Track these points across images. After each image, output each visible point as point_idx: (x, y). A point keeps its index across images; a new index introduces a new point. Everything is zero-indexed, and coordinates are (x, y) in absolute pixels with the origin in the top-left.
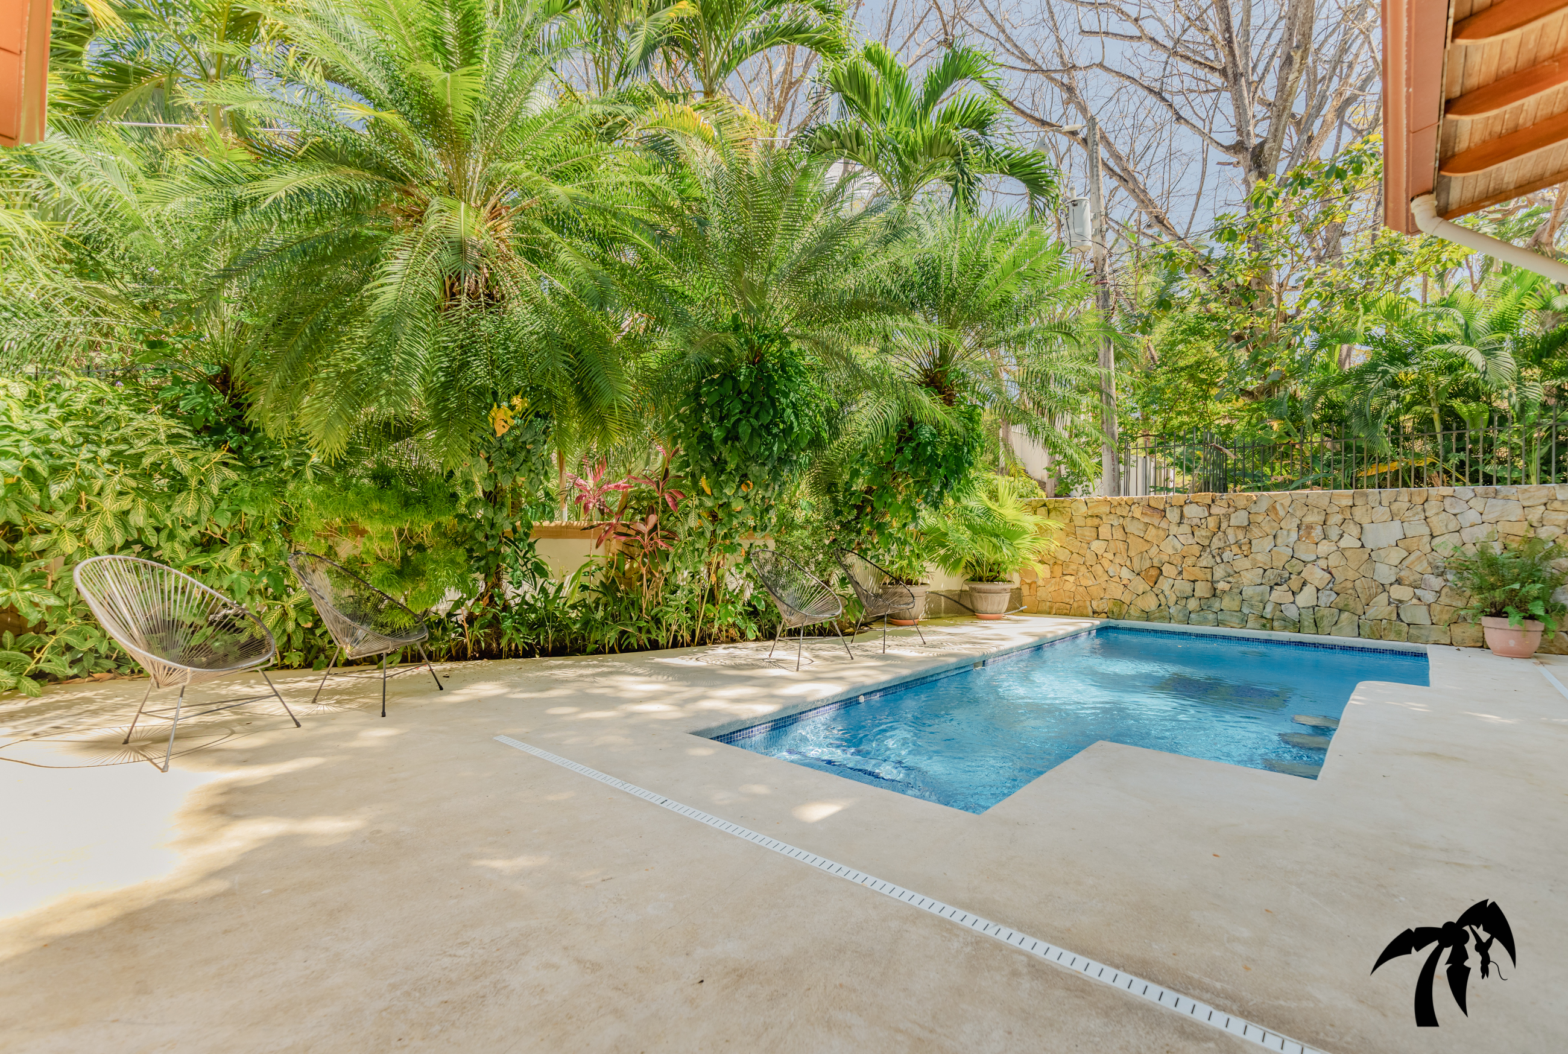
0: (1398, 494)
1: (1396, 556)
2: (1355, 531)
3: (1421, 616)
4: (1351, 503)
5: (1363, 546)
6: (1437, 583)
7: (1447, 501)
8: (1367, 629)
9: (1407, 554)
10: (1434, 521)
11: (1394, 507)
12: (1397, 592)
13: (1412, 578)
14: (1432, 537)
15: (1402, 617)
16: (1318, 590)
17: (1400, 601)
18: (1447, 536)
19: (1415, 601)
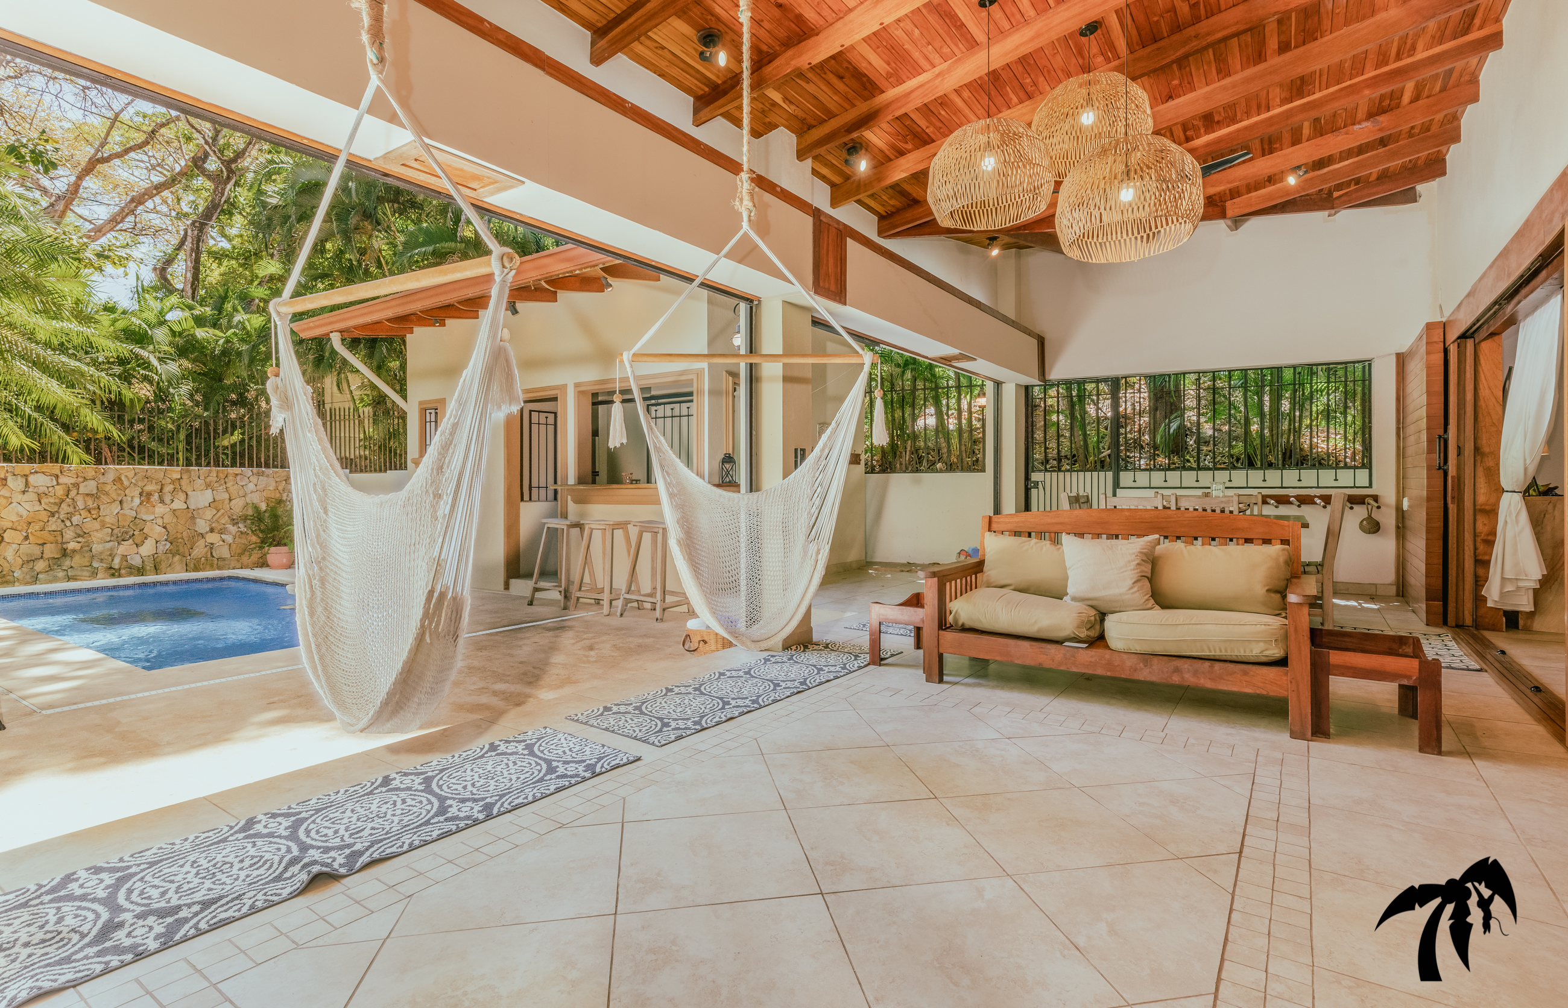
0: (210, 472)
1: (209, 514)
2: (183, 497)
3: (225, 552)
4: (179, 477)
5: (188, 508)
6: (233, 529)
7: (238, 478)
8: (192, 565)
9: (215, 512)
10: (231, 489)
11: (208, 480)
12: (213, 538)
13: (219, 528)
14: (230, 500)
15: (214, 554)
16: (157, 542)
17: (212, 544)
18: (238, 500)
19: (221, 543)
